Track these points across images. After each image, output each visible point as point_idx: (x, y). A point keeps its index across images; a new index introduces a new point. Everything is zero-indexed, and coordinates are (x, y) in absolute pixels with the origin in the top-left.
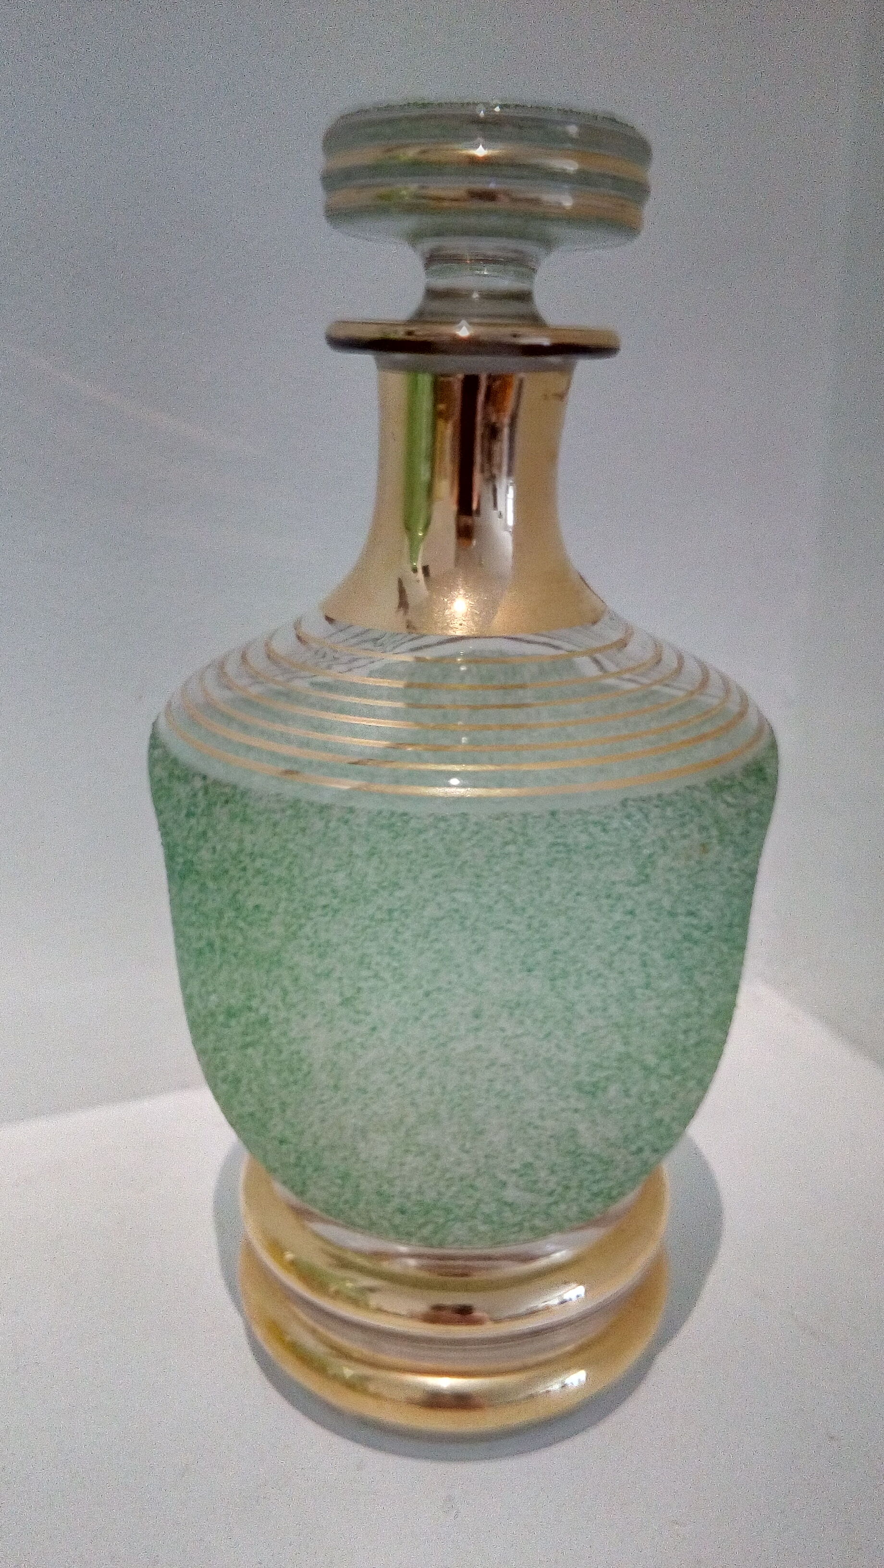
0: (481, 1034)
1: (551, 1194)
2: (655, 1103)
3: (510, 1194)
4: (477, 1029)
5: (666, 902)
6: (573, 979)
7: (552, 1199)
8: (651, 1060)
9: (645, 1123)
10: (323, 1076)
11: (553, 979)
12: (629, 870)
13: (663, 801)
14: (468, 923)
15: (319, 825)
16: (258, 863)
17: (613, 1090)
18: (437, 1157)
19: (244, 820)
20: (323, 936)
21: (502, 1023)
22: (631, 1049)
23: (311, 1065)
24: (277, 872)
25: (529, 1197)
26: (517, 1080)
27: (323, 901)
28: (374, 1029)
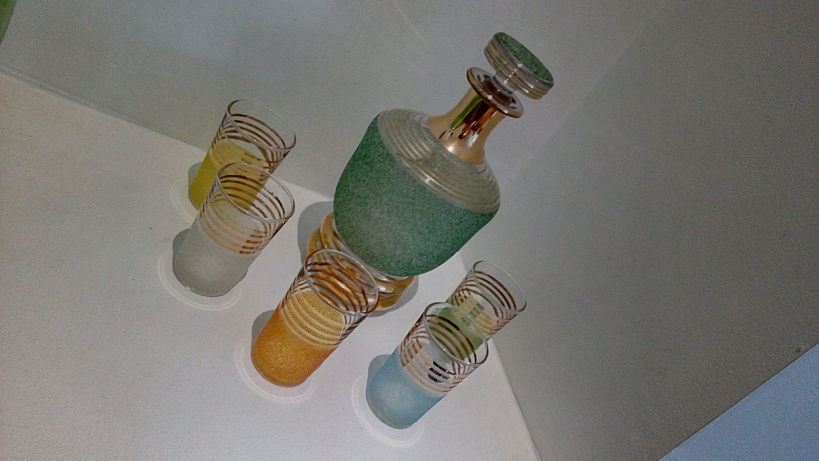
0: (410, 234)
1: (399, 268)
2: (429, 264)
3: (392, 264)
4: (410, 232)
5: (459, 230)
6: (433, 234)
7: (398, 269)
8: (435, 256)
9: (425, 266)
10: (373, 222)
11: (430, 232)
12: (457, 221)
13: (471, 213)
14: (423, 214)
15: (407, 179)
16: (390, 177)
17: (425, 257)
18: (384, 249)
19: (392, 167)
20: (393, 198)
21: (415, 234)
22: (434, 252)
23: (371, 218)
24: (392, 181)
25: (395, 266)
26: (410, 245)
27: (397, 192)
28: (390, 220)
